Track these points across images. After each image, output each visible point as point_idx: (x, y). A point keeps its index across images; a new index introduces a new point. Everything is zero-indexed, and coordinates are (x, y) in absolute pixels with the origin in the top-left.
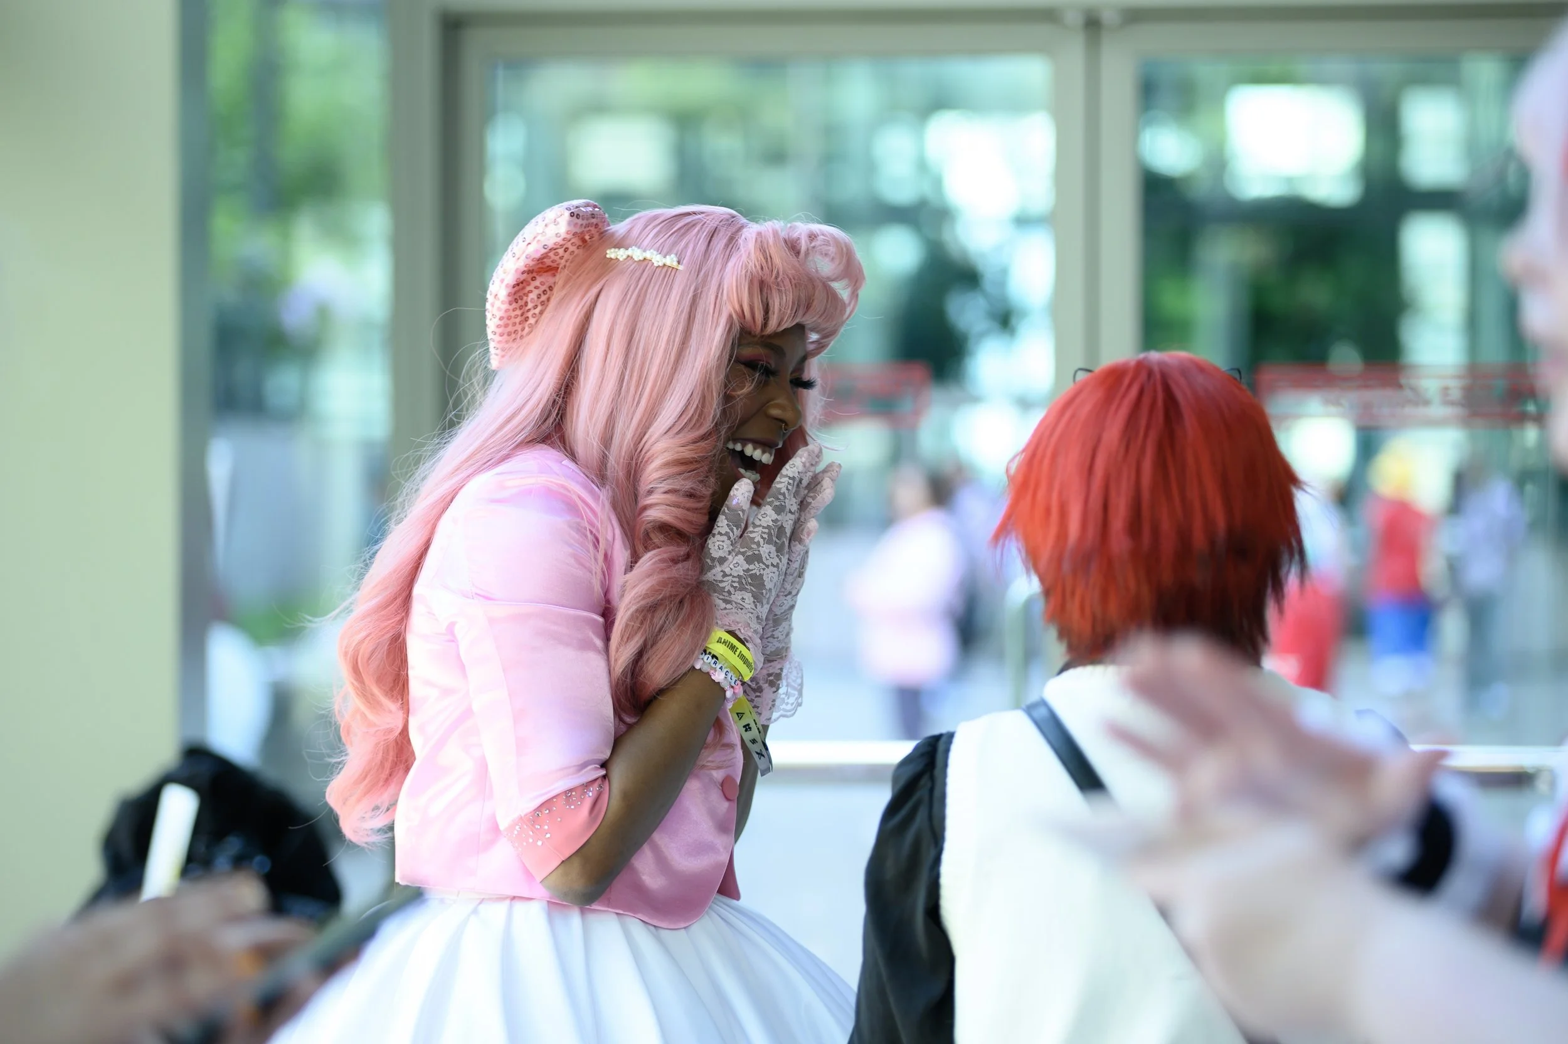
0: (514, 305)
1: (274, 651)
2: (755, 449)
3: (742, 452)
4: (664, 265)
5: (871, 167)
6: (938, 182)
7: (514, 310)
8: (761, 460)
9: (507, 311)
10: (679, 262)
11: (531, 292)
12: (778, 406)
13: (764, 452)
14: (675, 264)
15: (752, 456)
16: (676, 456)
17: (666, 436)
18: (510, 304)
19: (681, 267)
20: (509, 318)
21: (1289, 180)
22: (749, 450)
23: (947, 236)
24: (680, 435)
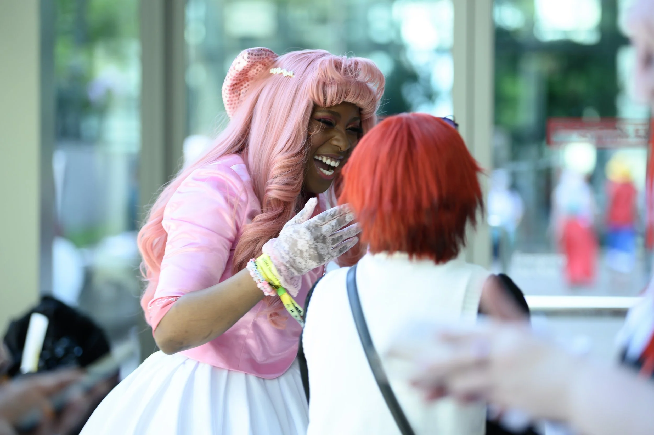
0: (232, 95)
1: (86, 251)
2: (327, 159)
3: (321, 161)
4: (288, 76)
5: (367, 25)
6: (398, 32)
7: (233, 97)
8: (330, 165)
9: (230, 97)
10: (293, 74)
11: (242, 89)
12: (337, 140)
13: (331, 161)
14: (291, 75)
15: (326, 163)
16: (283, 164)
17: (280, 154)
18: (230, 94)
19: (294, 76)
20: (232, 101)
21: (565, 32)
22: (324, 160)
23: (402, 59)
24: (287, 153)
